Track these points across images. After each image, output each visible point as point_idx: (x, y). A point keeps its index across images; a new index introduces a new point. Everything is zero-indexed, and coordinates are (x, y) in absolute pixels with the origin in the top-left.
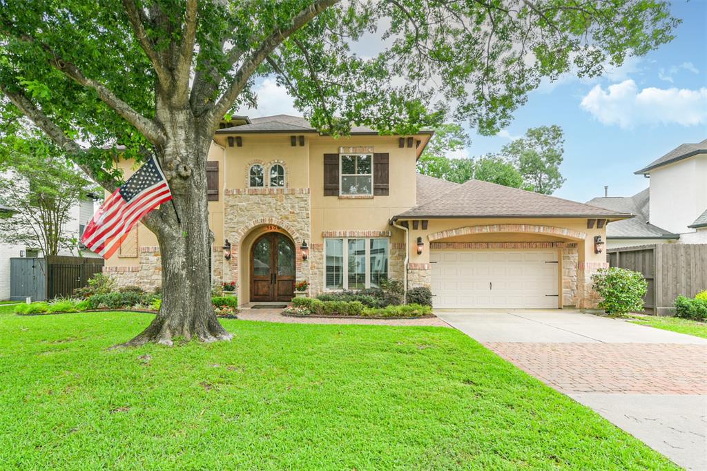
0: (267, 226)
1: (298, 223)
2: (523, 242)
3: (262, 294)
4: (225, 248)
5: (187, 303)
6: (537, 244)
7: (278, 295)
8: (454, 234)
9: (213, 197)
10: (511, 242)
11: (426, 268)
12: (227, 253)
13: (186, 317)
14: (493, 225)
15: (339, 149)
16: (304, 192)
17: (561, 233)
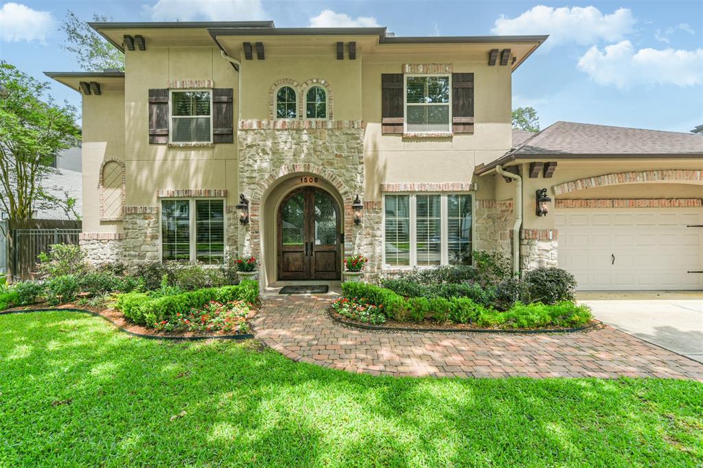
0: (300, 176)
1: (348, 170)
3: (293, 269)
4: (239, 207)
7: (316, 271)
8: (593, 184)
9: (225, 138)
11: (550, 237)
12: (243, 215)
14: (652, 171)
15: (403, 67)
16: (356, 127)
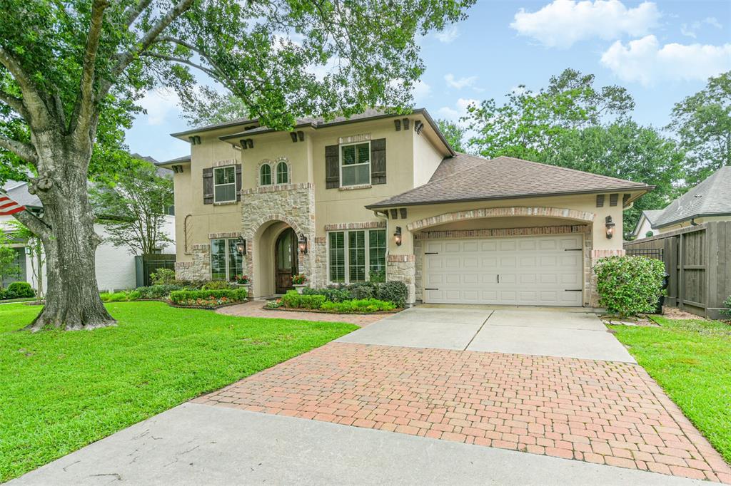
1: (300, 217)
2: (534, 227)
5: (60, 297)
6: (552, 228)
8: (434, 221)
10: (519, 228)
11: (406, 260)
12: (241, 249)
13: (59, 309)
14: (477, 210)
15: (338, 140)
17: (561, 215)
